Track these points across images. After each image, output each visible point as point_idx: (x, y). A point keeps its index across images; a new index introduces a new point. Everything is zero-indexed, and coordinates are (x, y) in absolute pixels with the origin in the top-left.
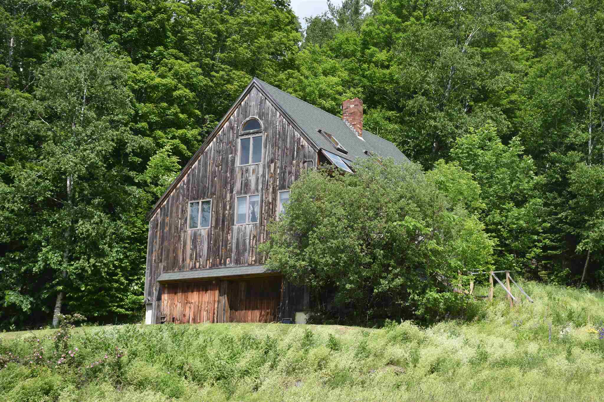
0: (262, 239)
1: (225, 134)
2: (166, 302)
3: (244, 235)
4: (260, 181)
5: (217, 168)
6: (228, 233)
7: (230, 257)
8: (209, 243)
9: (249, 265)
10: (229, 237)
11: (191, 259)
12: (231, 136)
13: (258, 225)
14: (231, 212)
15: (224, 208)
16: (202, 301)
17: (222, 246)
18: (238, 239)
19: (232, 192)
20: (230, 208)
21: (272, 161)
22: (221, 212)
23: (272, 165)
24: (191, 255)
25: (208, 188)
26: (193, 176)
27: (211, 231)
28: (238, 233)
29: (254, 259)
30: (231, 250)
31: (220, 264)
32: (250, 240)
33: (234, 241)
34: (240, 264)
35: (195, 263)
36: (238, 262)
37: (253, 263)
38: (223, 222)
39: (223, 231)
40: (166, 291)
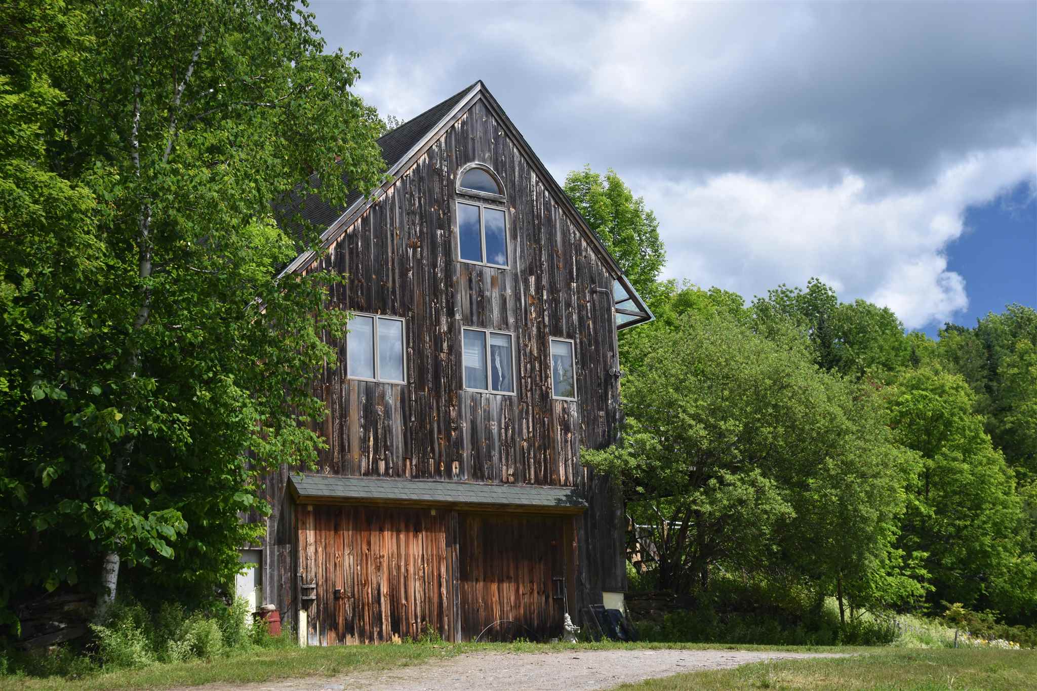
0: (525, 431)
1: (421, 179)
2: (311, 550)
3: (488, 417)
4: (510, 304)
5: (410, 251)
6: (450, 402)
7: (460, 459)
8: (406, 419)
9: (502, 482)
10: (453, 414)
11: (365, 450)
12: (437, 190)
13: (515, 400)
14: (453, 358)
15: (438, 347)
16: (407, 556)
17: (439, 432)
18: (473, 423)
19: (451, 313)
20: (450, 348)
21: (530, 270)
22: (428, 352)
23: (532, 279)
24: (364, 440)
25: (394, 292)
26: (351, 253)
27: (410, 391)
28: (474, 410)
29: (511, 471)
30: (459, 443)
31: (438, 472)
32: (500, 428)
33: (465, 426)
34: (482, 478)
35: (375, 461)
36: (478, 473)
37: (511, 479)
38: (436, 378)
39: (438, 397)
40: (311, 522)
